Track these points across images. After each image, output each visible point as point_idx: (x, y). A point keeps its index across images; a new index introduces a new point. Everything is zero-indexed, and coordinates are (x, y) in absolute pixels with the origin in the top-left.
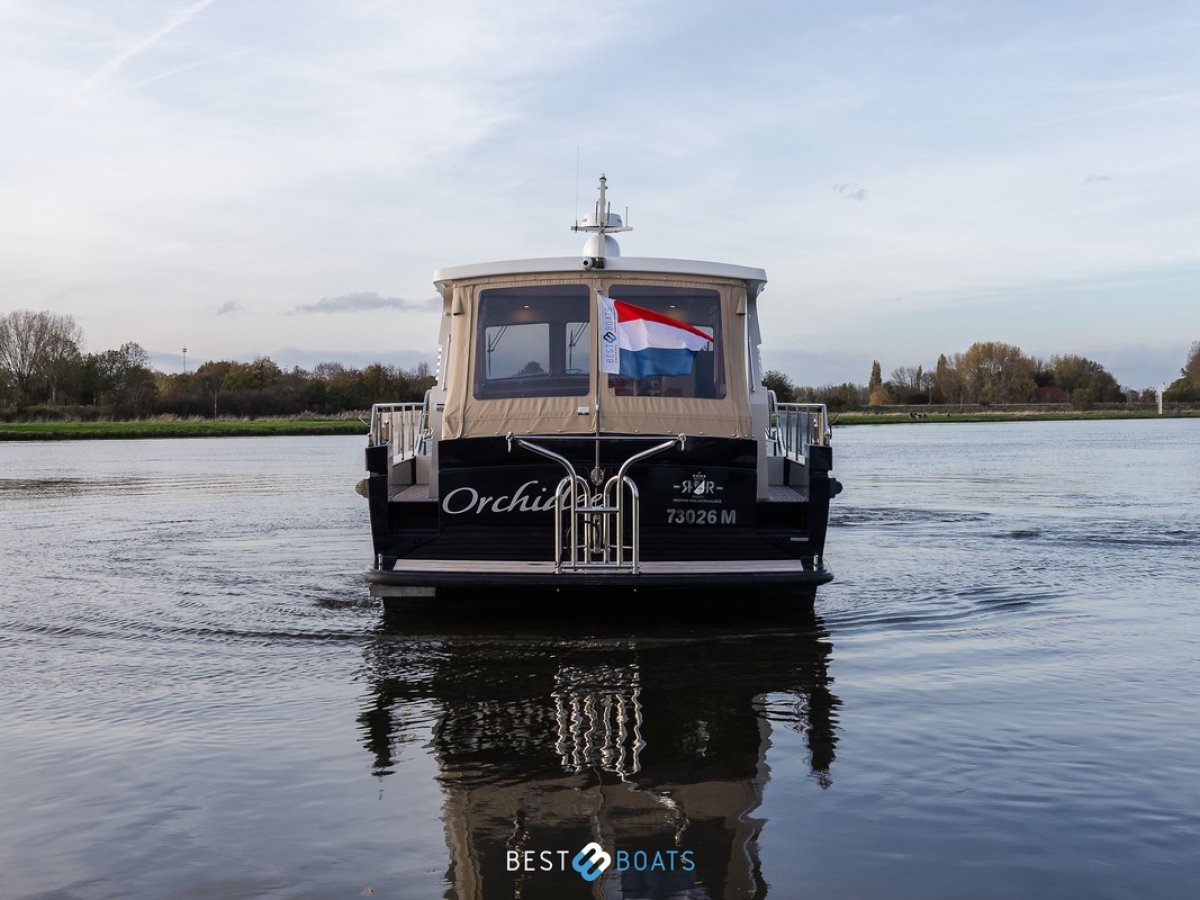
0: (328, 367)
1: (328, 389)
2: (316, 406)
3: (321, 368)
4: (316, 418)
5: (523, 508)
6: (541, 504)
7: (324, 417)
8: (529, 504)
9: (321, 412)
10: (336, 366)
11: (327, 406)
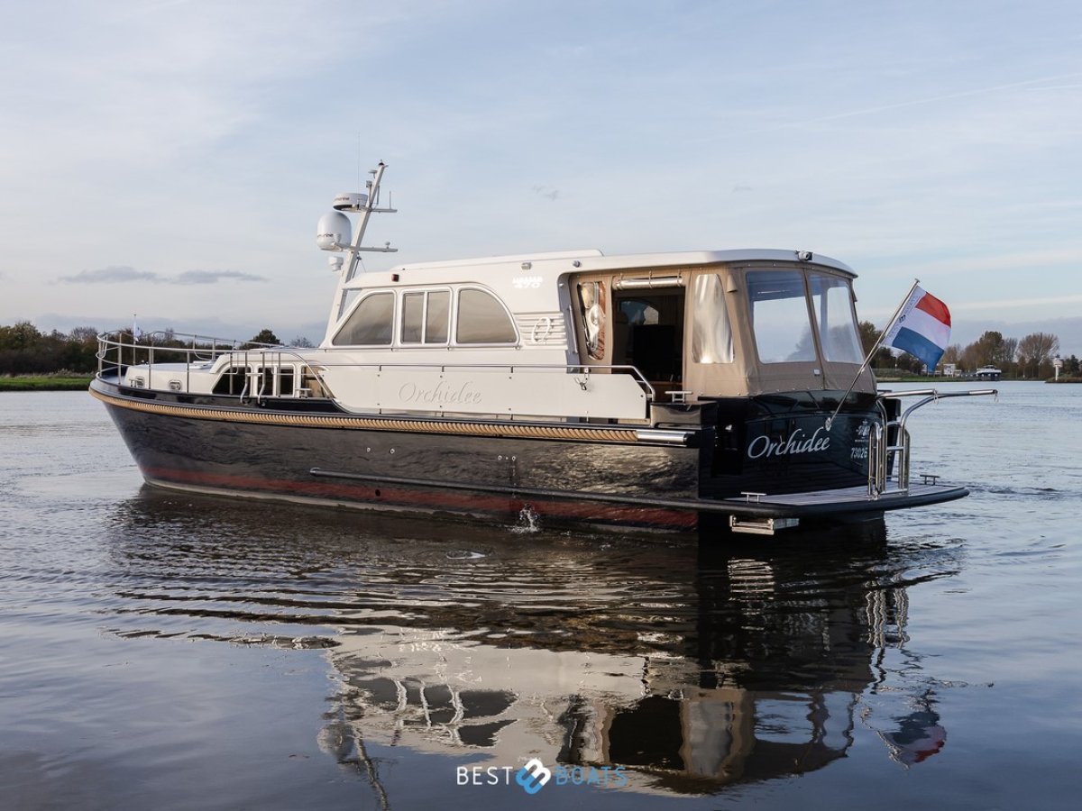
0: (83, 331)
1: (83, 351)
2: (72, 365)
3: (77, 331)
4: (72, 375)
5: (792, 452)
6: (801, 448)
7: (79, 375)
8: (795, 448)
9: (77, 371)
10: (91, 330)
11: (82, 365)
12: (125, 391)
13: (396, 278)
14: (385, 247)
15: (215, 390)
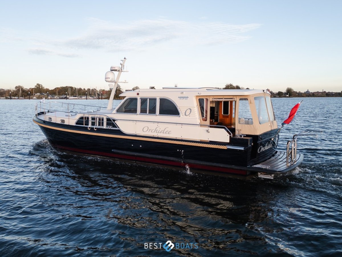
8: (267, 148)
12: (45, 122)
13: (138, 94)
14: (125, 81)
15: (77, 124)
